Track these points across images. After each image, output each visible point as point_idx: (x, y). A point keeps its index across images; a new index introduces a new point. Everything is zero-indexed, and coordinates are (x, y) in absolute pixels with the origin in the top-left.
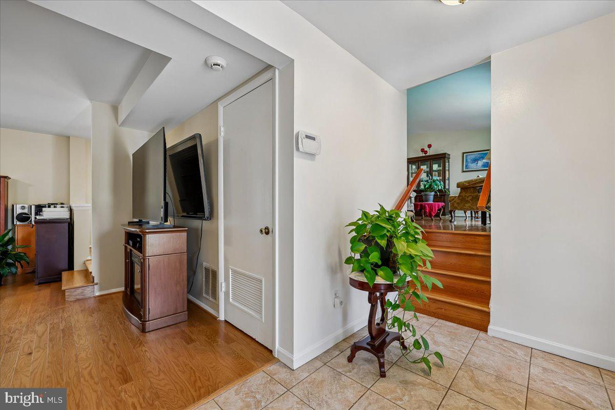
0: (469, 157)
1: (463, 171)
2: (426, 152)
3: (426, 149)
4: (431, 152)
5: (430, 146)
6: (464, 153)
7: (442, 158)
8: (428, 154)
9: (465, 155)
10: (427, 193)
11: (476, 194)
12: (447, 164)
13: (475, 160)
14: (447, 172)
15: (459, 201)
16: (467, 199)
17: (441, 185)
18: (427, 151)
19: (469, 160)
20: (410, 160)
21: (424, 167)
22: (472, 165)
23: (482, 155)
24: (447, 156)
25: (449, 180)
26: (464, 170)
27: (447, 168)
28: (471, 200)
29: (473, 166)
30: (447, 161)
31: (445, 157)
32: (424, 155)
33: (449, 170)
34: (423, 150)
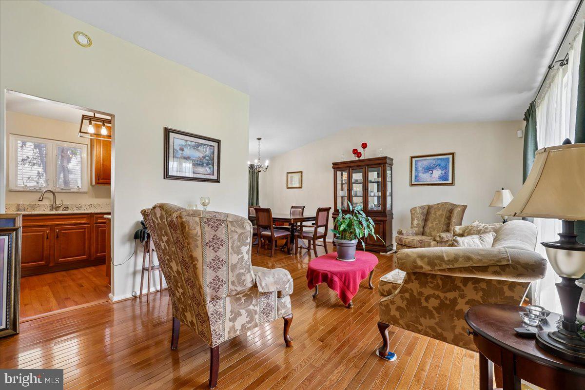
0: (420, 164)
1: (412, 185)
2: (359, 155)
3: (360, 150)
4: (366, 155)
5: (364, 146)
6: (412, 157)
7: (382, 164)
8: (361, 158)
9: (414, 160)
10: (343, 241)
11: (451, 295)
12: (389, 172)
13: (429, 169)
14: (389, 184)
15: (403, 305)
16: (424, 304)
17: (368, 227)
18: (360, 153)
19: (420, 169)
20: (337, 166)
21: (358, 176)
22: (425, 175)
23: (439, 162)
24: (388, 161)
25: (391, 195)
26: (413, 182)
27: (389, 179)
28: (438, 309)
29: (425, 177)
30: (388, 168)
31: (385, 164)
32: (357, 159)
33: (391, 182)
34: (355, 152)
